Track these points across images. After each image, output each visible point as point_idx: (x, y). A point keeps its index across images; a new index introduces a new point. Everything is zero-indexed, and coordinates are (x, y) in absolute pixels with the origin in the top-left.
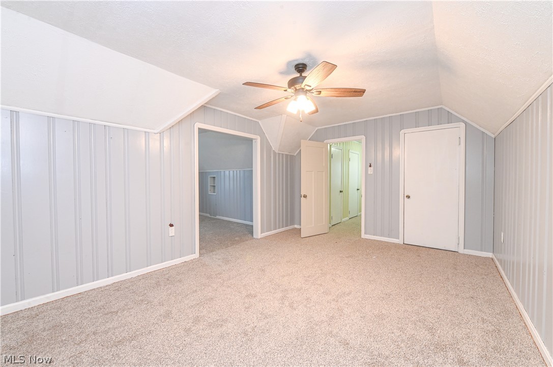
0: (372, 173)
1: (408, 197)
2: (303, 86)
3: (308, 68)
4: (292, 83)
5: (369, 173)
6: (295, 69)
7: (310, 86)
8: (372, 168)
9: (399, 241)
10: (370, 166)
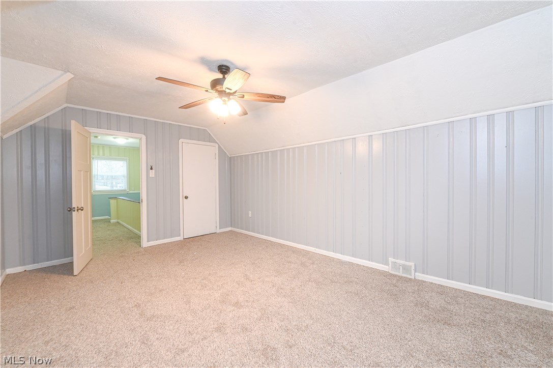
0: (153, 176)
1: (186, 198)
2: (224, 89)
3: (231, 70)
4: (215, 84)
5: (151, 176)
6: (218, 70)
7: (231, 90)
8: (153, 171)
9: (180, 238)
10: (151, 169)
